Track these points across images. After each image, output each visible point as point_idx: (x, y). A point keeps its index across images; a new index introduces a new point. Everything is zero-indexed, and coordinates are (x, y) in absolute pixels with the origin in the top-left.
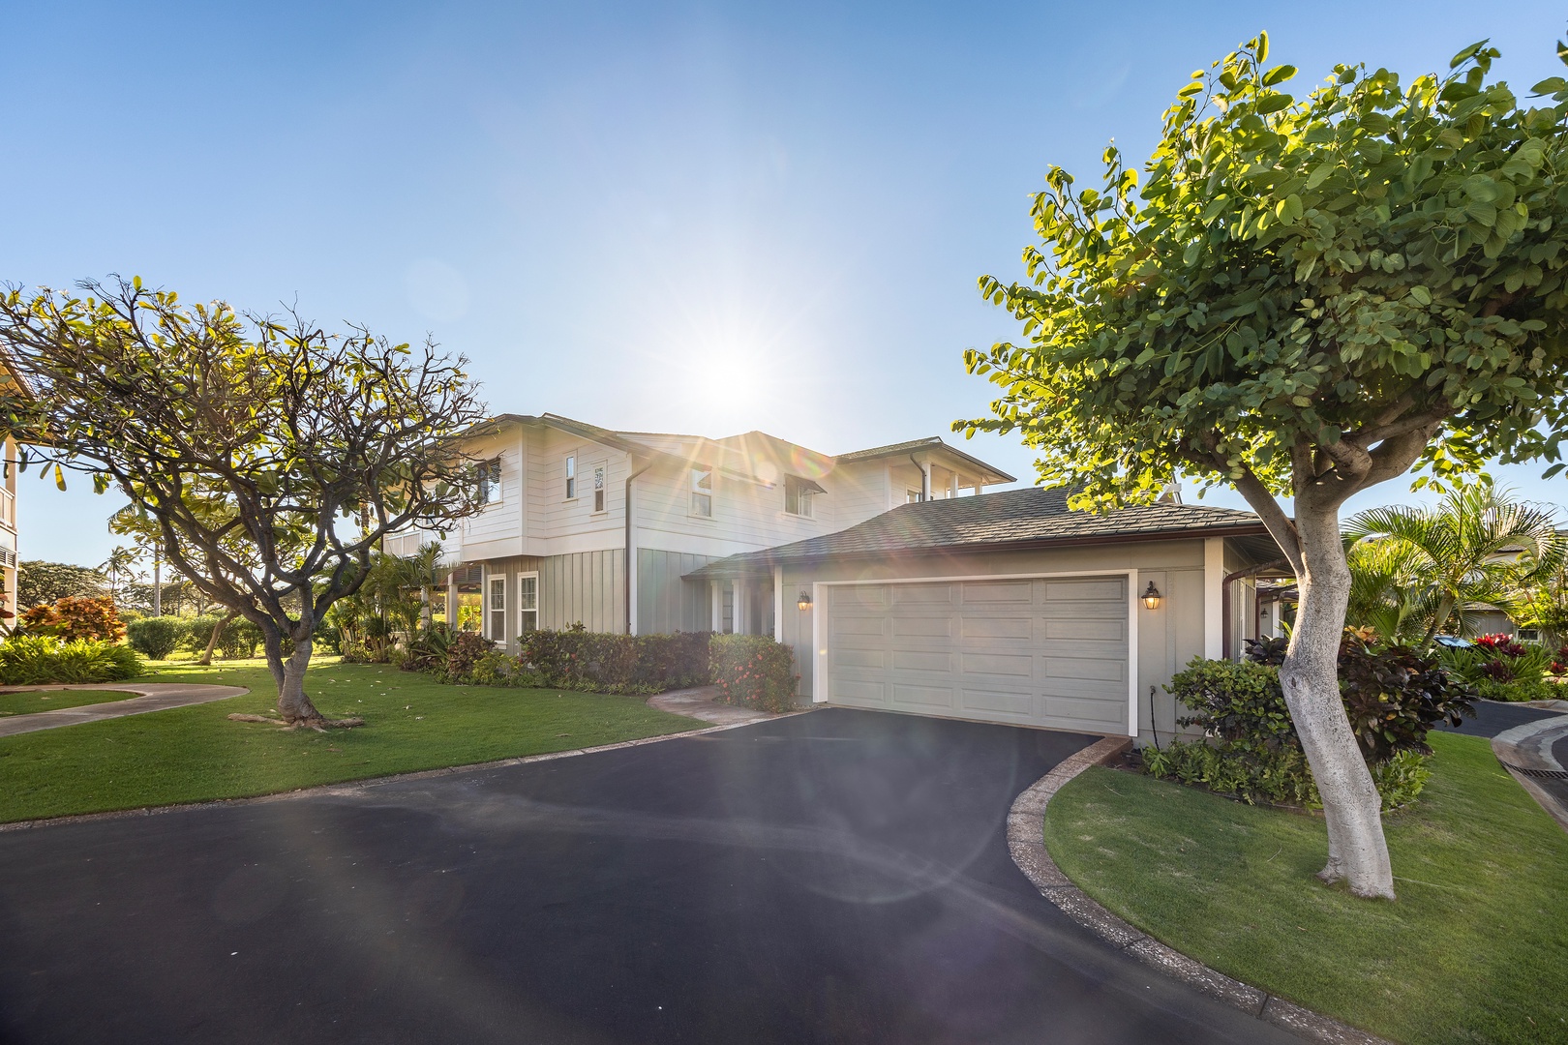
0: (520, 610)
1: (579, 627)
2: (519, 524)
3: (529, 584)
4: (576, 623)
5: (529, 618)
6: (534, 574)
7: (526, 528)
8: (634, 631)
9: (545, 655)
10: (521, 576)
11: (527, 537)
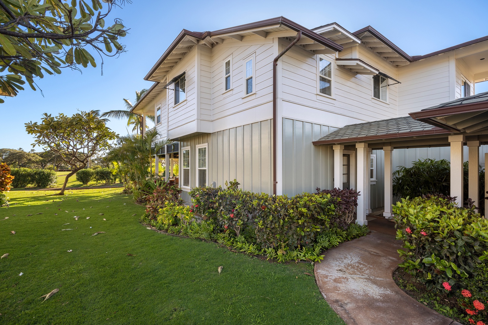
0: (197, 168)
1: (235, 184)
2: (195, 112)
3: (202, 152)
4: (232, 180)
5: (203, 174)
6: (204, 145)
7: (200, 114)
8: (279, 193)
9: (209, 208)
10: (198, 147)
11: (200, 120)
